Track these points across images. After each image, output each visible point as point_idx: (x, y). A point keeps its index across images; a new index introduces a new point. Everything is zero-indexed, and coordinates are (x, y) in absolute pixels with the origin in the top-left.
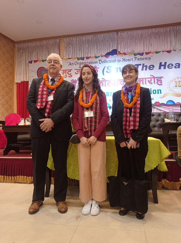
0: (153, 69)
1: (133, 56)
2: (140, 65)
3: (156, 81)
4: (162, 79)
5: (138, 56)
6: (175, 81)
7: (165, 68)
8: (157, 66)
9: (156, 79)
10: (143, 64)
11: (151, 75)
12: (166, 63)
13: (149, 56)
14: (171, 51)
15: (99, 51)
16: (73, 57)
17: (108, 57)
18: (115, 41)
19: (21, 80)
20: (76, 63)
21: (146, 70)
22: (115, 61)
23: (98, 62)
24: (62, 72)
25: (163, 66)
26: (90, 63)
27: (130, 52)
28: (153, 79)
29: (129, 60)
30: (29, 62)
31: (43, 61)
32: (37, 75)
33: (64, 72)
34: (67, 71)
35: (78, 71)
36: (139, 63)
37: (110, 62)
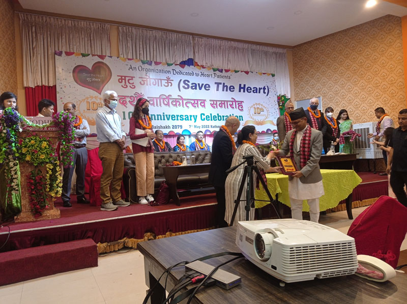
0: (233, 91)
1: (212, 72)
2: (221, 84)
3: (237, 106)
4: (243, 104)
5: (217, 72)
6: (255, 108)
7: (244, 91)
8: (237, 88)
9: (237, 103)
10: (224, 84)
11: (232, 98)
12: (245, 85)
13: (229, 74)
14: (249, 72)
15: (171, 56)
16: (134, 58)
17: (183, 67)
18: (191, 47)
19: (37, 83)
20: (140, 68)
21: (227, 91)
22: (192, 74)
23: (172, 71)
24: (119, 79)
25: (242, 88)
26: (161, 71)
27: (209, 65)
28: (234, 103)
29: (208, 76)
30: (55, 53)
31: (83, 55)
32: (72, 78)
33: (122, 79)
34: (127, 79)
35: (144, 81)
36: (219, 80)
37: (187, 74)
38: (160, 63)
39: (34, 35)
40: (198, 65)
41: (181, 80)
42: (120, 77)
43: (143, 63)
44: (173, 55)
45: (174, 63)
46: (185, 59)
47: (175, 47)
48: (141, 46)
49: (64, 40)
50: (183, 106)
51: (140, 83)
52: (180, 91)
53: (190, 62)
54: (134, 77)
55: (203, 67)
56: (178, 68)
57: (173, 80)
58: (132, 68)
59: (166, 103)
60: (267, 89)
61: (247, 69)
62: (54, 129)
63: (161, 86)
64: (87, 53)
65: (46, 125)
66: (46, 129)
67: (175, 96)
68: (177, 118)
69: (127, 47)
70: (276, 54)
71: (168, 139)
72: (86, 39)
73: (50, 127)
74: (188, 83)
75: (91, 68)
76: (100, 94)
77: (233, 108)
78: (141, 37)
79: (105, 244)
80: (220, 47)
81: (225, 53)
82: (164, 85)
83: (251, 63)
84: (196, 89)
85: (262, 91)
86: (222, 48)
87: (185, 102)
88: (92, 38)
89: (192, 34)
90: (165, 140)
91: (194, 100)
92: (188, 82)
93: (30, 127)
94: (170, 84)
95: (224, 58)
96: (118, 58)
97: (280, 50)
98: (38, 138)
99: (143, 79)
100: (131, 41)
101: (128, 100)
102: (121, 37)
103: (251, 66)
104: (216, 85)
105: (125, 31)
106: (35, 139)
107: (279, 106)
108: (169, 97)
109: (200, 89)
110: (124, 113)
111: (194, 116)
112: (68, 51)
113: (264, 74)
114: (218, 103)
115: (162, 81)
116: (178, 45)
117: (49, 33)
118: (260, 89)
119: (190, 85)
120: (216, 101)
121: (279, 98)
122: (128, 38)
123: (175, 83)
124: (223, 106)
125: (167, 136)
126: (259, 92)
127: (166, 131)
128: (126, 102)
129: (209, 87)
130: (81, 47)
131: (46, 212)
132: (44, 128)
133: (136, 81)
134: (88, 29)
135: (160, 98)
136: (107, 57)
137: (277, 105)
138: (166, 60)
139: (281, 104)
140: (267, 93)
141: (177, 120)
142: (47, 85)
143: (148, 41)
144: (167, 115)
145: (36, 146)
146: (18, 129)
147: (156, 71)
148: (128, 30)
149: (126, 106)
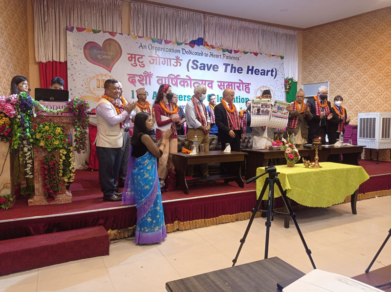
0: (241, 73)
1: (221, 52)
2: (229, 65)
3: (244, 88)
4: (250, 86)
5: (227, 54)
7: (252, 73)
8: (245, 70)
9: (244, 86)
10: (232, 65)
11: (239, 80)
12: (253, 67)
13: (238, 55)
14: (258, 54)
15: (181, 35)
16: (145, 35)
17: (193, 47)
18: (202, 25)
19: (48, 59)
20: (150, 46)
21: (235, 72)
22: (202, 54)
23: (181, 51)
25: (250, 70)
26: (170, 50)
27: (218, 45)
28: (241, 85)
29: (217, 56)
30: (67, 29)
31: (95, 32)
32: (83, 54)
33: (132, 57)
34: (137, 57)
35: (153, 60)
36: (227, 61)
37: (196, 54)
38: (170, 42)
39: (46, 9)
40: (208, 45)
41: (190, 60)
42: (130, 56)
43: (154, 41)
44: (183, 34)
45: (184, 42)
46: (195, 38)
47: (186, 25)
48: (152, 24)
49: (76, 15)
50: (191, 86)
51: (150, 61)
52: (188, 71)
53: (200, 42)
54: (144, 56)
55: (213, 47)
56: (188, 48)
57: (182, 60)
58: (142, 46)
59: (174, 83)
60: (275, 71)
61: (256, 50)
62: (68, 115)
63: (171, 65)
64: (98, 29)
65: (60, 111)
66: (60, 115)
67: (183, 76)
68: (185, 98)
69: (138, 24)
70: (286, 35)
72: (98, 15)
73: (65, 112)
74: (197, 64)
75: (101, 46)
76: (110, 72)
77: (240, 89)
78: (152, 15)
79: (115, 232)
80: (231, 26)
81: (236, 34)
82: (173, 65)
83: (261, 43)
84: (204, 69)
85: (270, 73)
86: (233, 27)
87: (193, 82)
88: (103, 14)
89: (204, 13)
91: (202, 81)
92: (197, 62)
93: (44, 112)
94: (179, 64)
95: (234, 39)
96: (129, 35)
97: (291, 32)
98: (52, 124)
99: (153, 58)
100: (142, 18)
101: (137, 78)
102: (132, 14)
103: (260, 47)
104: (225, 66)
105: (136, 8)
106: (50, 125)
107: (286, 89)
108: (177, 77)
109: (209, 69)
110: (133, 91)
112: (80, 27)
113: (273, 56)
114: (226, 84)
115: (172, 60)
116: (188, 24)
117: (61, 7)
118: (268, 71)
119: (199, 66)
120: (224, 82)
121: (286, 81)
122: (139, 15)
123: (184, 63)
126: (267, 75)
128: (135, 81)
129: (218, 67)
130: (93, 23)
131: (58, 196)
132: (58, 114)
133: (145, 60)
134: (100, 4)
135: (169, 77)
136: (118, 35)
137: (284, 88)
138: (176, 39)
139: (288, 88)
140: (274, 76)
141: (185, 100)
142: (58, 61)
143: (159, 19)
145: (50, 132)
146: (33, 115)
147: (166, 50)
148: (139, 7)
149: (135, 85)
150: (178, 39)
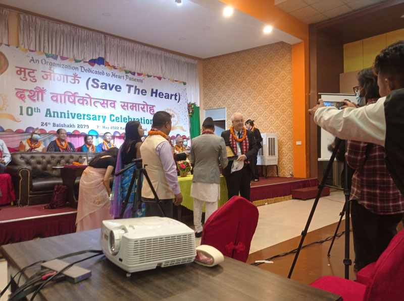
0: (145, 95)
1: (123, 74)
2: (133, 86)
3: (149, 110)
4: (154, 108)
5: (129, 75)
7: (156, 96)
8: (149, 92)
9: (149, 107)
10: (136, 87)
11: (144, 102)
12: (157, 90)
13: (141, 77)
14: (161, 78)
15: (80, 52)
16: (37, 49)
17: (93, 65)
18: (102, 46)
20: (43, 61)
21: (139, 94)
22: (103, 73)
23: (80, 68)
24: (17, 71)
26: (67, 67)
27: (121, 66)
28: (146, 107)
29: (120, 77)
33: (21, 71)
34: (27, 71)
35: (47, 75)
36: (131, 83)
37: (96, 72)
38: (67, 58)
40: (109, 65)
41: (89, 78)
42: (19, 69)
43: (48, 56)
44: (82, 52)
45: (83, 60)
46: (96, 57)
47: (85, 43)
48: (46, 39)
50: (91, 105)
51: (43, 77)
52: (88, 89)
53: (101, 61)
54: (36, 70)
55: (114, 68)
56: (87, 66)
57: (80, 78)
58: (33, 60)
59: (71, 100)
60: (178, 96)
61: (160, 75)
63: (67, 82)
67: (82, 94)
68: (84, 117)
69: (29, 37)
70: (188, 64)
71: (72, 138)
74: (98, 83)
77: (144, 111)
80: (133, 50)
81: (138, 57)
82: (70, 82)
83: (164, 69)
84: (106, 88)
85: (173, 97)
86: (135, 51)
87: (93, 101)
89: (104, 33)
90: (69, 140)
91: (104, 100)
92: (98, 81)
94: (77, 81)
95: (137, 60)
97: (192, 61)
99: (46, 73)
100: (34, 32)
101: (27, 94)
102: (22, 27)
103: (163, 72)
104: (128, 87)
105: (28, 20)
107: (189, 113)
108: (75, 95)
109: (111, 89)
110: (21, 108)
111: (102, 116)
113: (176, 81)
114: (129, 105)
115: (68, 77)
116: (88, 43)
118: (172, 95)
119: (100, 85)
120: (128, 103)
121: (189, 105)
122: (31, 28)
123: (83, 81)
124: (134, 108)
125: (70, 135)
126: (171, 98)
127: (70, 130)
128: (24, 96)
129: (120, 88)
133: (38, 75)
135: (65, 94)
136: (3, 45)
137: (187, 112)
138: (74, 56)
139: (191, 112)
140: (178, 100)
141: (84, 119)
143: (55, 34)
144: (72, 114)
147: (62, 66)
148: (31, 20)
149: (24, 101)
150: (75, 56)
